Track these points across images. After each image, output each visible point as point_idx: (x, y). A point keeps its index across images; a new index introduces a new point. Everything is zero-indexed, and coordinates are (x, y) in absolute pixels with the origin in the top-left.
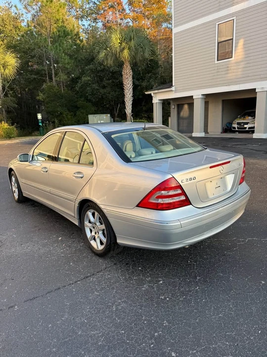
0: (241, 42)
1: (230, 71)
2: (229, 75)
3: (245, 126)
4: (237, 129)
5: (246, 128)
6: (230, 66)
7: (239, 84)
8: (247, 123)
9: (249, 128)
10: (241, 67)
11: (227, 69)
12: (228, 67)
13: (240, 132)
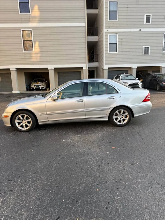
0: (37, 43)
1: (33, 57)
2: (32, 59)
3: (39, 87)
4: (35, 89)
5: (40, 88)
6: (32, 54)
7: (39, 65)
8: (40, 86)
9: (42, 88)
10: (39, 56)
11: (31, 56)
12: (31, 55)
13: (36, 90)
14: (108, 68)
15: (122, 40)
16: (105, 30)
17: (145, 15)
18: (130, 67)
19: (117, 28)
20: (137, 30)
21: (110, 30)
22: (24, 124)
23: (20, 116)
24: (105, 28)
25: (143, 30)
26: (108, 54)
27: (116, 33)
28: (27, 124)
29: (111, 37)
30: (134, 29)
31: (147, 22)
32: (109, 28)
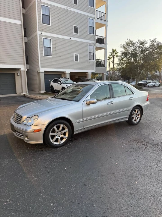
14: (45, 71)
15: (55, 45)
16: (39, 33)
17: (74, 26)
18: (64, 72)
19: (50, 32)
20: (68, 38)
21: (44, 34)
22: (59, 137)
23: (55, 127)
24: (39, 31)
25: (72, 39)
26: (43, 57)
27: (50, 37)
28: (62, 136)
29: (45, 40)
30: (65, 36)
31: (75, 32)
32: (43, 31)
